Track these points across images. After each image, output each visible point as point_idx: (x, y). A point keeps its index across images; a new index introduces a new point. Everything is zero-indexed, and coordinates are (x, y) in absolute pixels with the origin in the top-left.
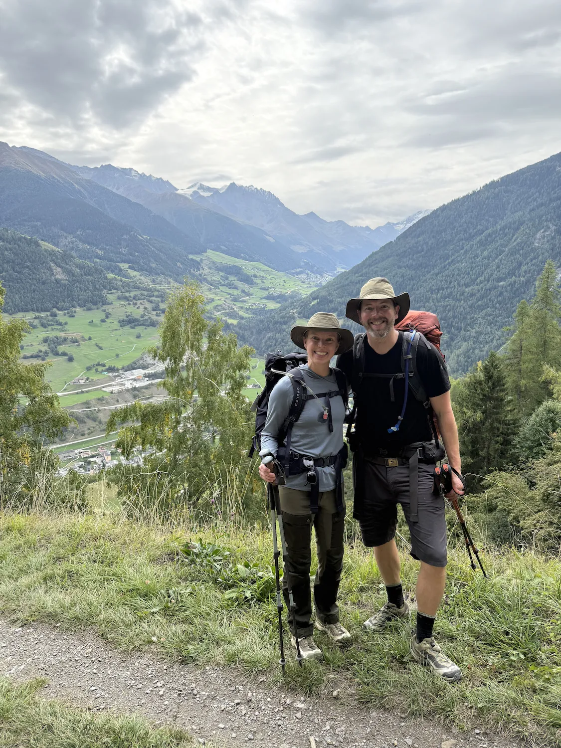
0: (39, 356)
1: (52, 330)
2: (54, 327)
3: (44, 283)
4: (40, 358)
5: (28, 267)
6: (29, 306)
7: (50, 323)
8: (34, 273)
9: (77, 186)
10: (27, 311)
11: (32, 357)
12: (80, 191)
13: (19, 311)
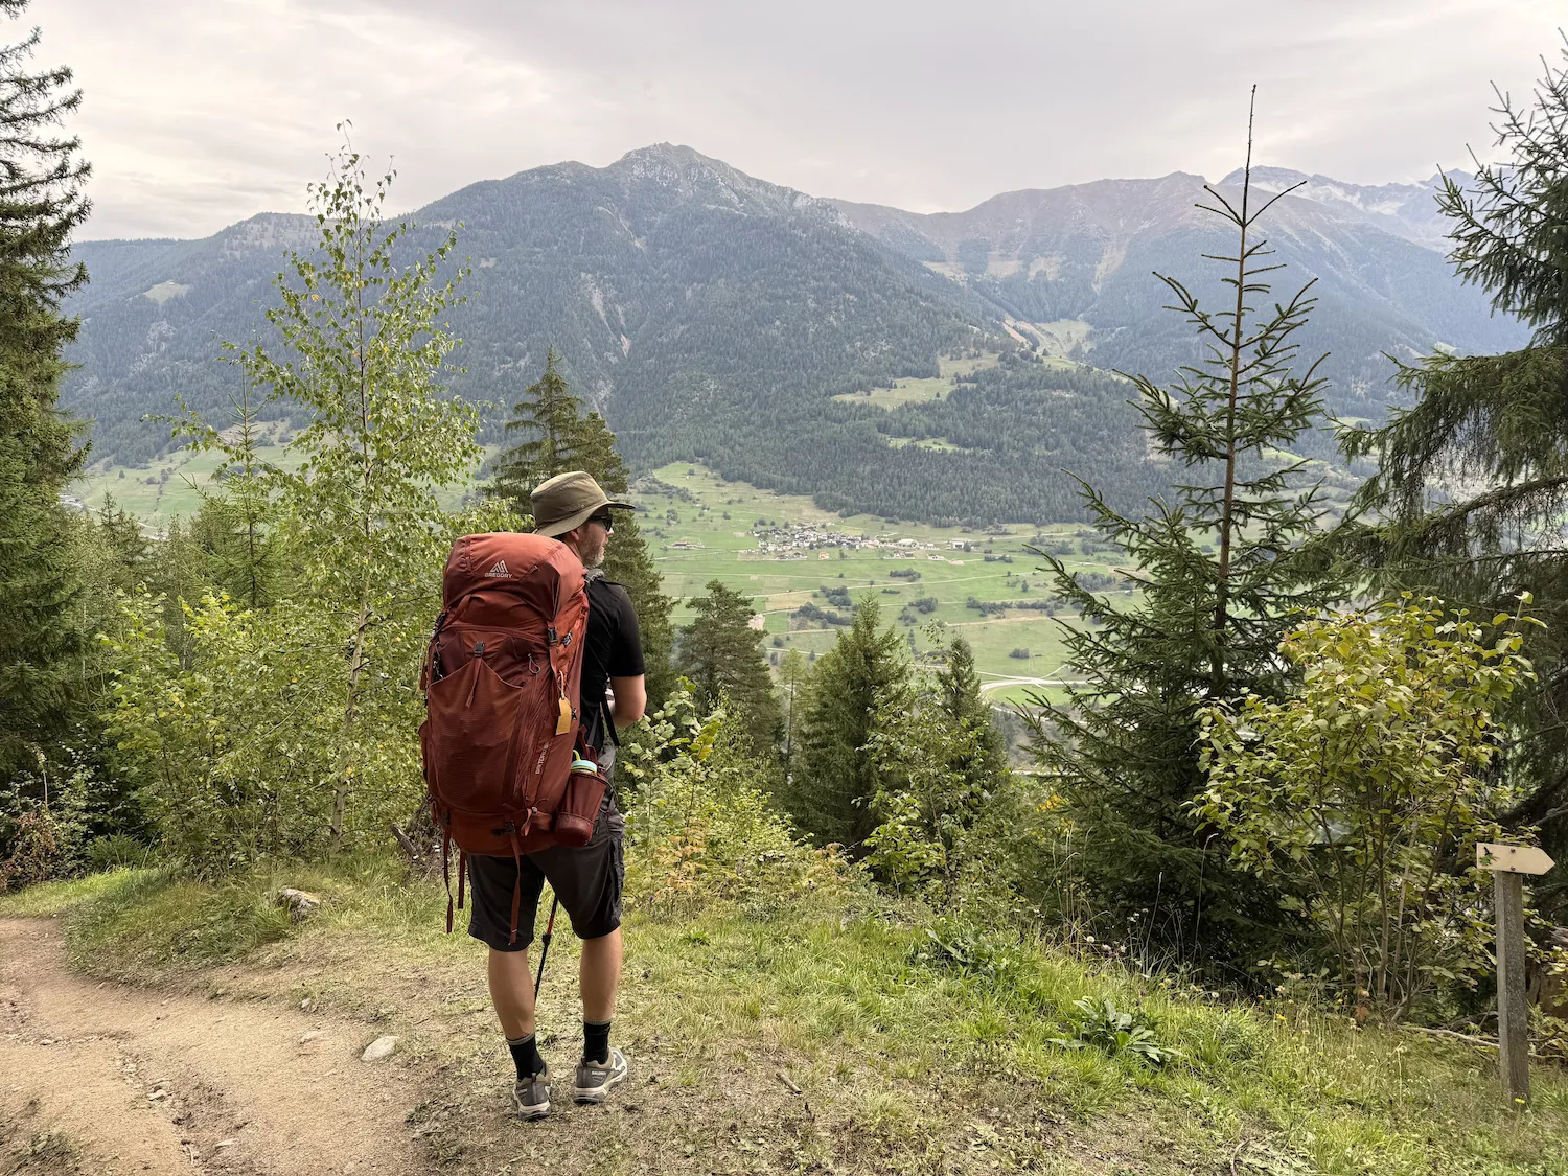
0: (1046, 607)
1: (1099, 559)
2: (1102, 554)
3: (1119, 469)
4: (1045, 611)
5: (1101, 439)
6: (1075, 512)
7: (1100, 546)
8: (1107, 449)
9: (1328, 242)
10: (1070, 521)
11: (1033, 607)
12: (1335, 252)
13: (1055, 520)
